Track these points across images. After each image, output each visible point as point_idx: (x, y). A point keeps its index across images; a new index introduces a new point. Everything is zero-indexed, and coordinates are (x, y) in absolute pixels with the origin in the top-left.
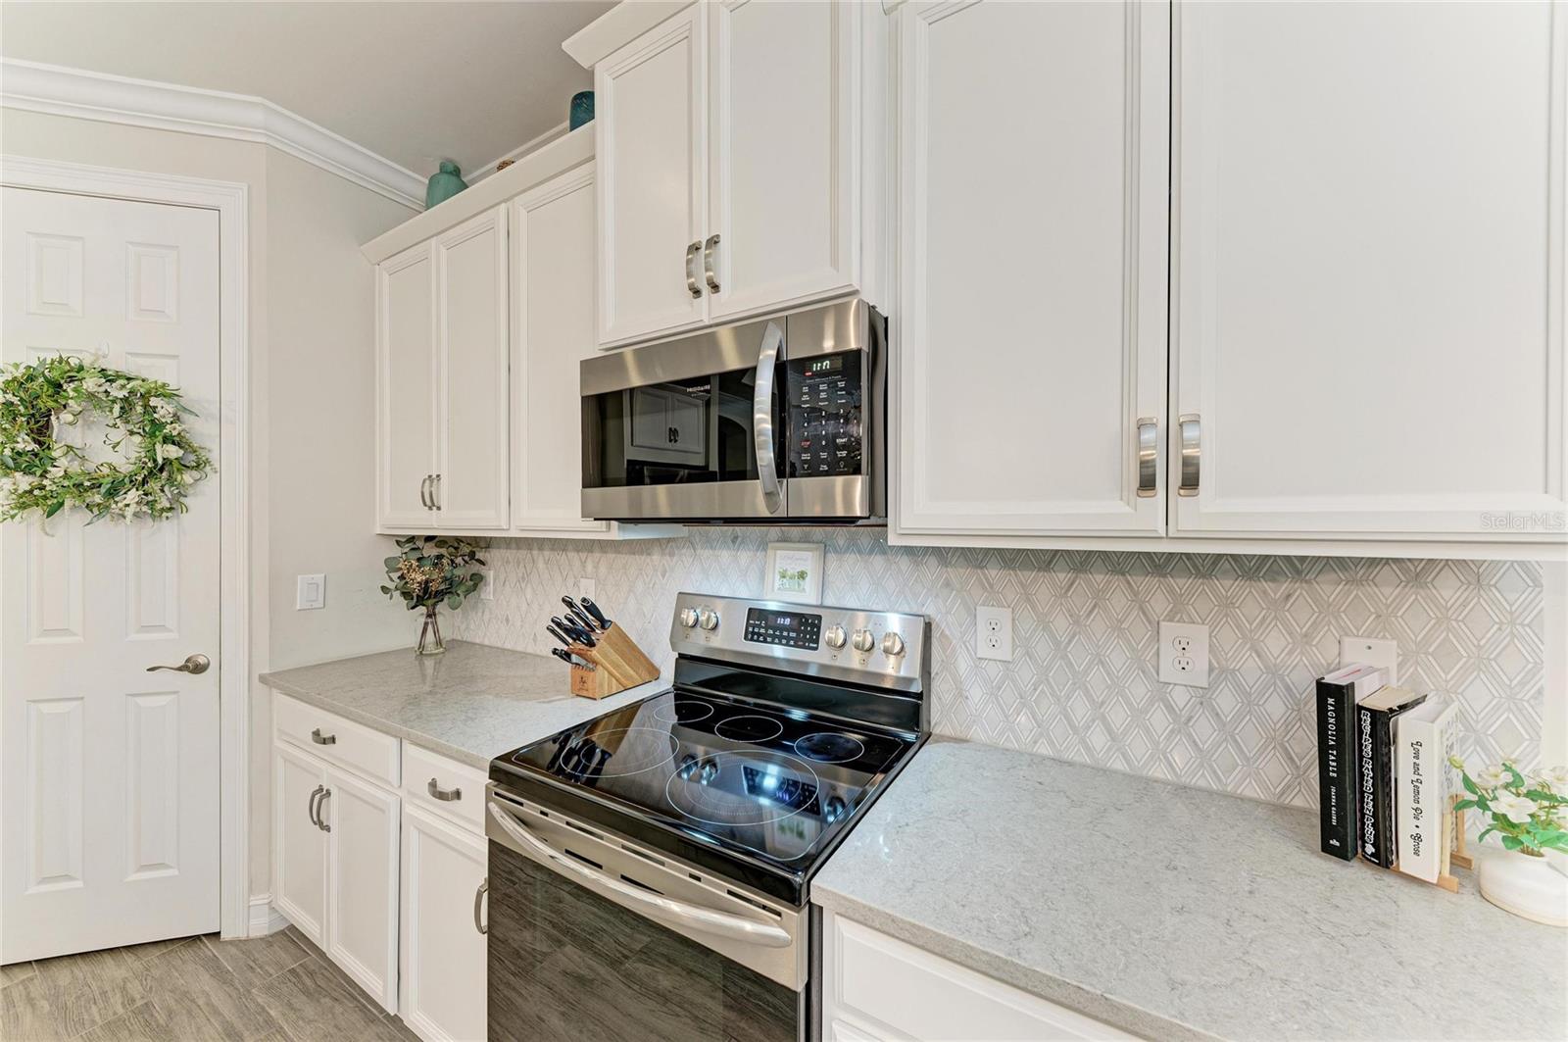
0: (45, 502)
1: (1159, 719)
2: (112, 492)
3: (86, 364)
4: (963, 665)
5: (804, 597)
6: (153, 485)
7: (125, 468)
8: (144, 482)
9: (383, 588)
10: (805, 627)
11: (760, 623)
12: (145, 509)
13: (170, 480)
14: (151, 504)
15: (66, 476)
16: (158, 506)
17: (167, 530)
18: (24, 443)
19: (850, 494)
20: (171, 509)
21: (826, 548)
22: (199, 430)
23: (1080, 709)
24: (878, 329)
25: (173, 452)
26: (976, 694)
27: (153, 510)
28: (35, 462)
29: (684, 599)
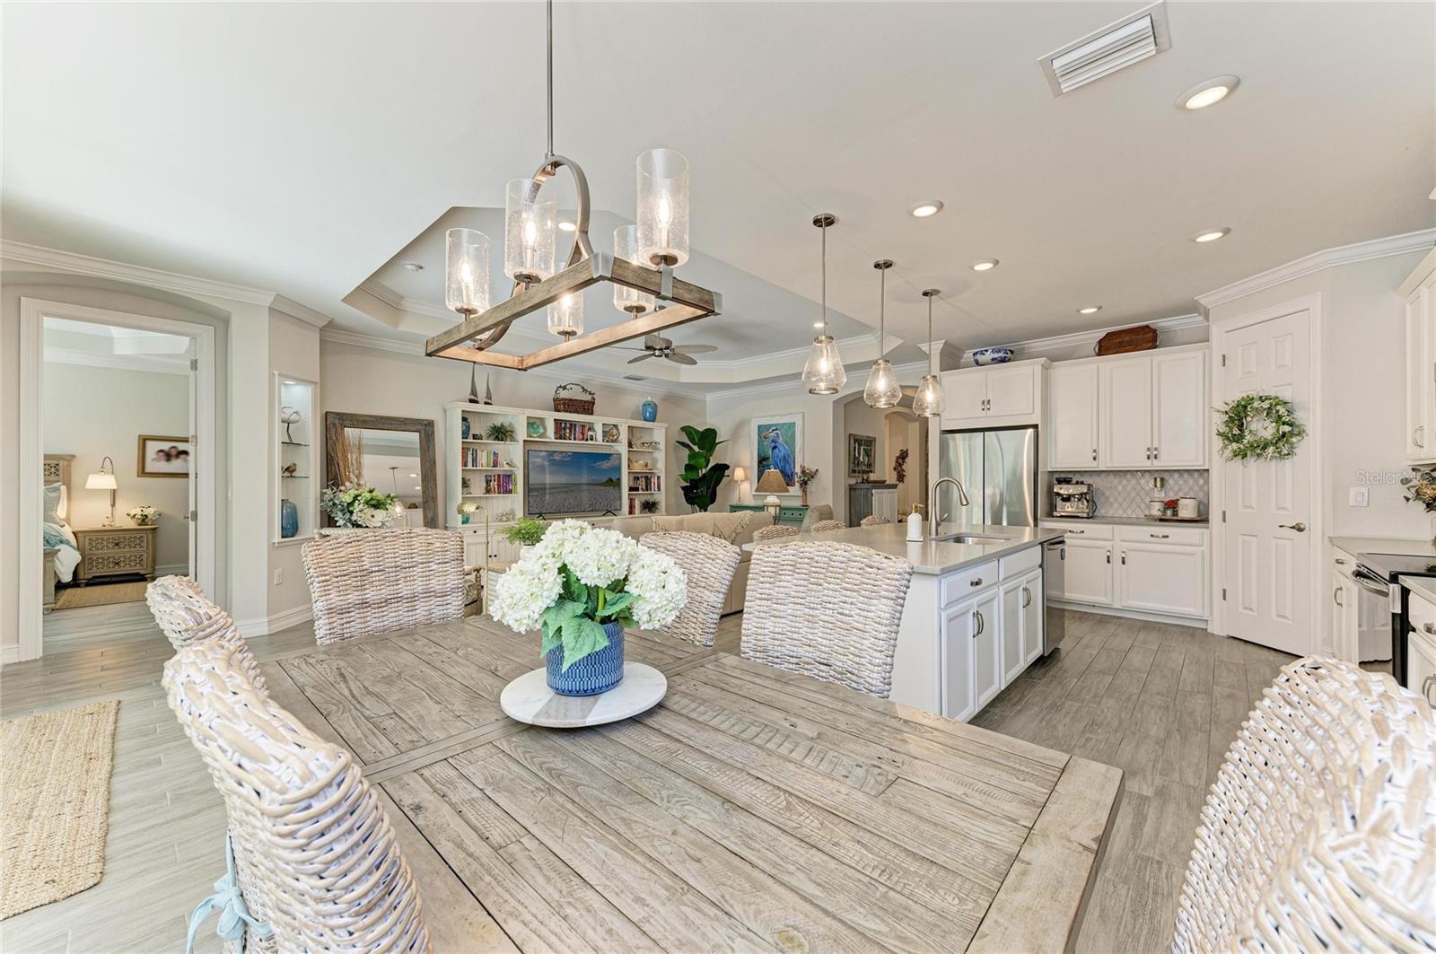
0: (1237, 454)
2: (1264, 448)
3: (1255, 396)
6: (1281, 444)
7: (1270, 438)
8: (1276, 443)
9: (1405, 497)
12: (1277, 455)
13: (1287, 442)
14: (1279, 453)
15: (1248, 443)
16: (1283, 453)
17: (1287, 464)
18: (1236, 431)
20: (1288, 454)
22: (1300, 416)
25: (1287, 428)
27: (1281, 456)
28: (1238, 439)
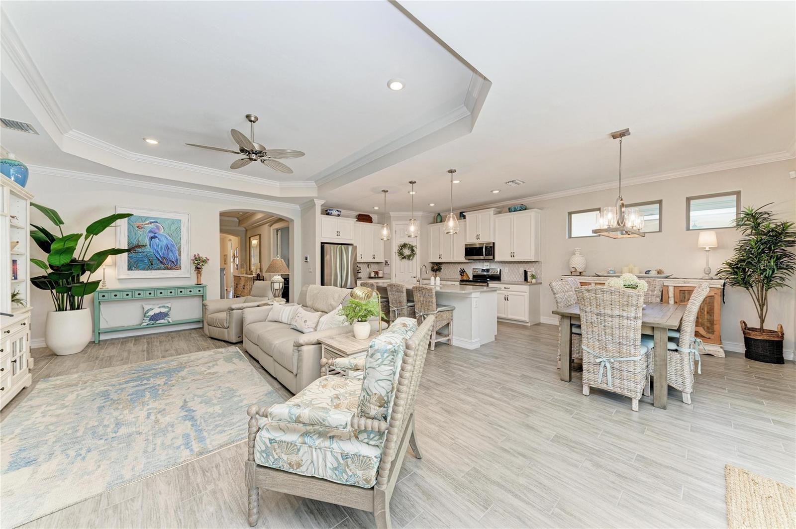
0: (401, 258)
1: (519, 276)
2: (408, 257)
3: (406, 243)
4: (504, 273)
5: (488, 268)
7: (409, 254)
8: (410, 256)
9: (430, 269)
10: (488, 270)
11: (483, 270)
15: (404, 256)
18: (401, 252)
19: (491, 257)
20: (411, 260)
21: (490, 262)
23: (514, 276)
24: (494, 243)
25: (412, 254)
26: (505, 276)
28: (402, 254)
29: (474, 269)
